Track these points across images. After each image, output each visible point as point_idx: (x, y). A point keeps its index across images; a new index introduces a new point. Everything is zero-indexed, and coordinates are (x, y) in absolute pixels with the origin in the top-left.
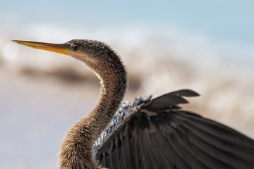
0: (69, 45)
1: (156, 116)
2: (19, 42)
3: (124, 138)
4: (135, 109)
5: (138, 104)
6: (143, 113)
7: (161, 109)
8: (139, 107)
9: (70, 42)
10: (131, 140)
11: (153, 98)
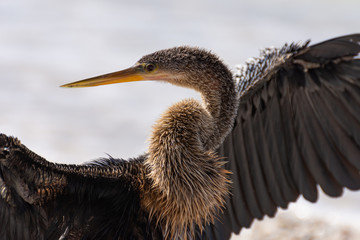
0: (140, 66)
1: (318, 69)
2: (71, 85)
3: (269, 98)
4: (282, 59)
5: (288, 52)
6: (297, 65)
7: (326, 59)
8: (289, 56)
9: (140, 61)
10: (282, 101)
11: (310, 44)
